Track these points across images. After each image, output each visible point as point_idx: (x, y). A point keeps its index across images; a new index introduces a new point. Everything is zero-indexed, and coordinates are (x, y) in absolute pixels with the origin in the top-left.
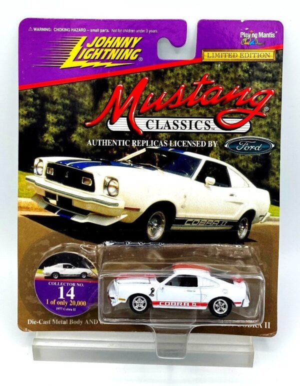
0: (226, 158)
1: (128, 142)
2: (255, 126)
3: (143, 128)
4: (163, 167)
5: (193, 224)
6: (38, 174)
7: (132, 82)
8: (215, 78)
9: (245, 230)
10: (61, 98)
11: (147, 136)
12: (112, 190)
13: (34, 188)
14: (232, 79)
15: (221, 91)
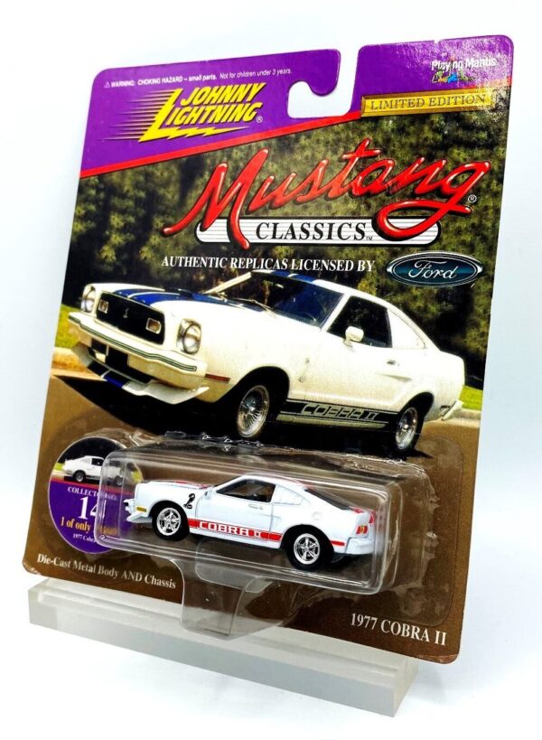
0: (388, 292)
1: (224, 261)
2: (447, 232)
3: (251, 237)
4: (277, 305)
5: (316, 414)
6: (87, 311)
7: (241, 158)
8: (381, 147)
9: (410, 431)
10: (134, 189)
11: (255, 252)
13: (77, 332)
14: (411, 145)
15: (391, 168)
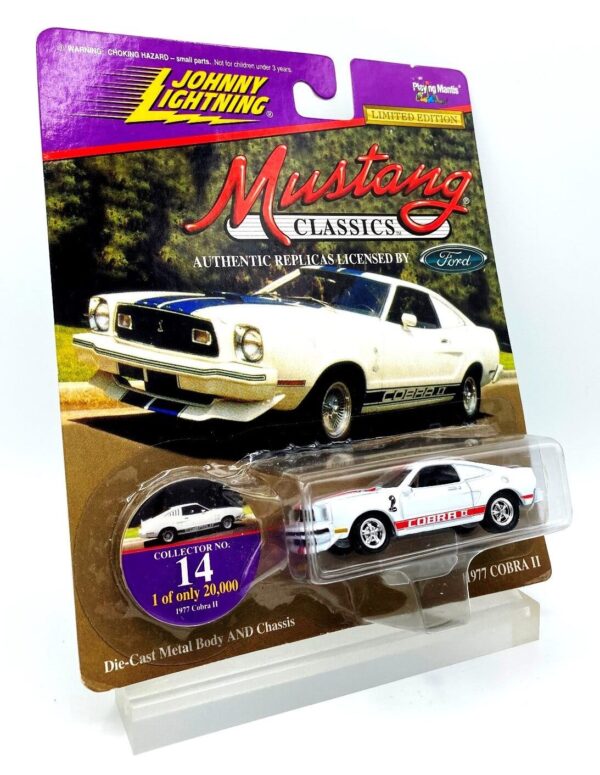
0: (426, 280)
1: (267, 258)
2: (456, 228)
4: (333, 300)
5: (396, 399)
6: (100, 329)
7: (260, 152)
8: (388, 152)
9: (473, 397)
10: (132, 178)
11: (298, 248)
12: (250, 350)
13: (92, 359)
14: (412, 153)
15: (400, 172)
